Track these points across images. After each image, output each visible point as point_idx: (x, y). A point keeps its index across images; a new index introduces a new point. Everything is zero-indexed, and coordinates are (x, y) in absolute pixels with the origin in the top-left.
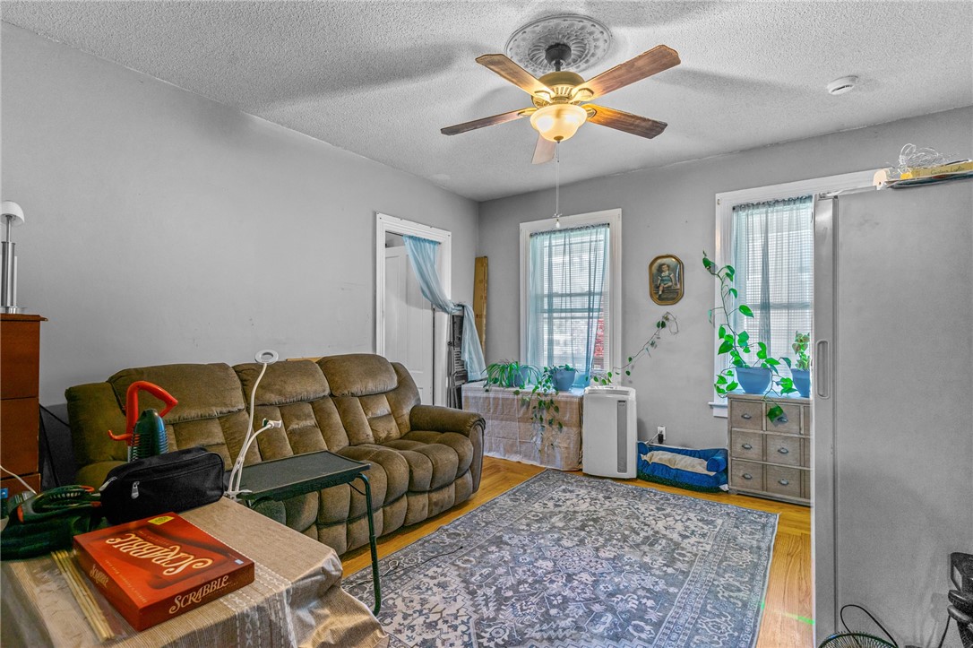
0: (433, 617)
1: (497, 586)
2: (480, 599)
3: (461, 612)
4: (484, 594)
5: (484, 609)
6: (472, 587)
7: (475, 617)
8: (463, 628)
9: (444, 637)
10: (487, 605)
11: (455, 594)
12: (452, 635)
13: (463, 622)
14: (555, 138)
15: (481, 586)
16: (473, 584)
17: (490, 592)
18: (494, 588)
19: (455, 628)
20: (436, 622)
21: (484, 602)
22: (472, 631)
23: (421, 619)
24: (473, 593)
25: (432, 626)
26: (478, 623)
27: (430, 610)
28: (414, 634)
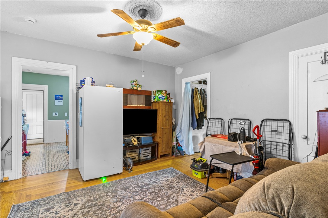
0: (191, 197)
1: (168, 201)
2: (175, 198)
3: (182, 196)
4: (173, 200)
5: (175, 196)
6: (176, 203)
7: (179, 194)
8: (182, 193)
9: (188, 192)
10: (174, 196)
11: (182, 201)
12: (186, 192)
13: (182, 194)
14: (142, 44)
15: (173, 202)
16: (175, 204)
17: (171, 200)
18: (169, 201)
19: (185, 193)
20: (190, 195)
21: (174, 197)
22: (181, 192)
23: (194, 197)
24: (177, 201)
25: (191, 195)
26: (178, 193)
27: (191, 199)
28: (196, 194)
